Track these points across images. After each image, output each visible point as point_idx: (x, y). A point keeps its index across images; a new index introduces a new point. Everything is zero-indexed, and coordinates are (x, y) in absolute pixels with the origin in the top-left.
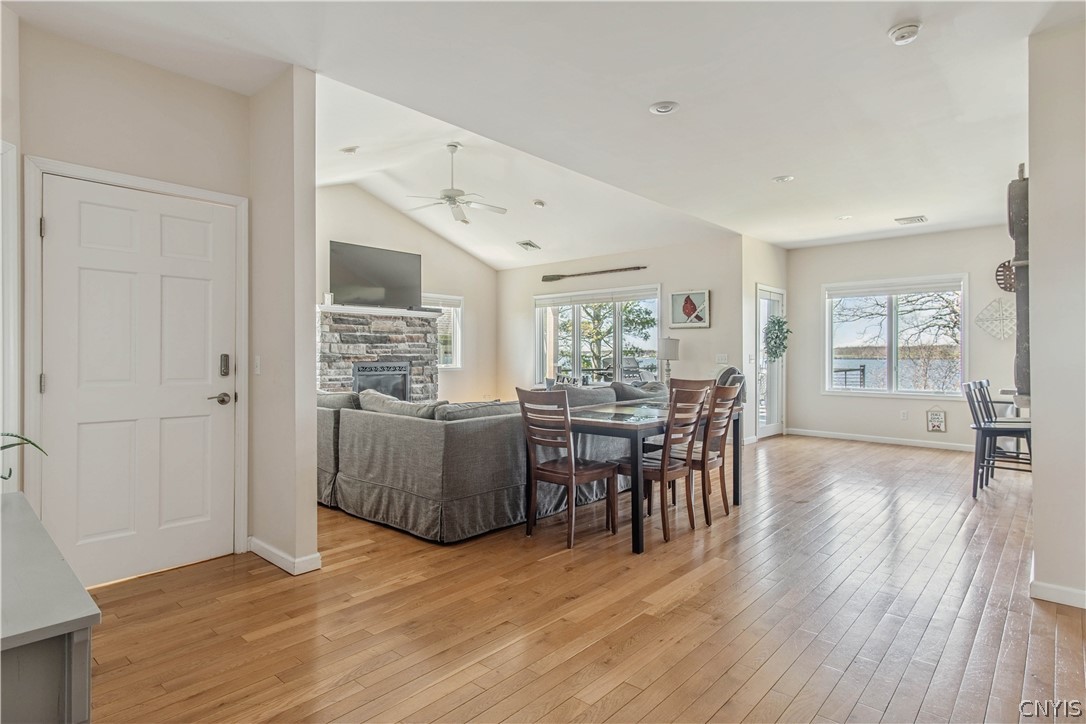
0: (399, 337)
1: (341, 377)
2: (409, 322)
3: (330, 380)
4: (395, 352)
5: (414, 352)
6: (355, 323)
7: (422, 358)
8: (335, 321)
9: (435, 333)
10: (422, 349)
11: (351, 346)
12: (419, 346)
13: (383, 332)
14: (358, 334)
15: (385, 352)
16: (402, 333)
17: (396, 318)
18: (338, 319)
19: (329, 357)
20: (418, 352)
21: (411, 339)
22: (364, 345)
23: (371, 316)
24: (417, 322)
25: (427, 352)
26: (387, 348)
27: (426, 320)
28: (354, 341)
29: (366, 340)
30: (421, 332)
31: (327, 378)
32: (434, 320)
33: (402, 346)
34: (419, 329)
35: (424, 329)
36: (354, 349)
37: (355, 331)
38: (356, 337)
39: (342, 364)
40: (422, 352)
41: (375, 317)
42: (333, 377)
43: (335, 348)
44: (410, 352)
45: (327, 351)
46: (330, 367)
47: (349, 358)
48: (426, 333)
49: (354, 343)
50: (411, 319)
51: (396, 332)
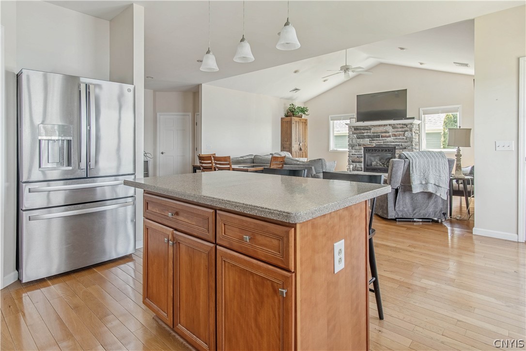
0: (387, 134)
1: (357, 153)
2: (394, 126)
3: (352, 154)
4: (385, 142)
5: (396, 142)
6: (364, 130)
7: (401, 145)
8: (355, 129)
9: (411, 131)
10: (402, 140)
11: (361, 140)
12: (400, 139)
13: (377, 133)
14: (365, 134)
15: (379, 142)
16: (389, 133)
17: (385, 125)
18: (356, 128)
19: (351, 145)
20: (399, 142)
21: (395, 135)
22: (368, 139)
23: (371, 125)
24: (399, 126)
25: (405, 142)
26: (380, 140)
27: (404, 125)
28: (363, 137)
29: (369, 137)
30: (402, 131)
31: (351, 153)
32: (411, 124)
33: (388, 139)
34: (400, 130)
35: (403, 130)
36: (363, 141)
37: (363, 133)
38: (364, 136)
39: (357, 147)
40: (402, 142)
41: (373, 126)
42: (354, 153)
43: (354, 141)
44: (393, 142)
45: (351, 142)
46: (352, 149)
47: (360, 145)
48: (405, 131)
49: (363, 138)
50: (394, 125)
51: (385, 132)
